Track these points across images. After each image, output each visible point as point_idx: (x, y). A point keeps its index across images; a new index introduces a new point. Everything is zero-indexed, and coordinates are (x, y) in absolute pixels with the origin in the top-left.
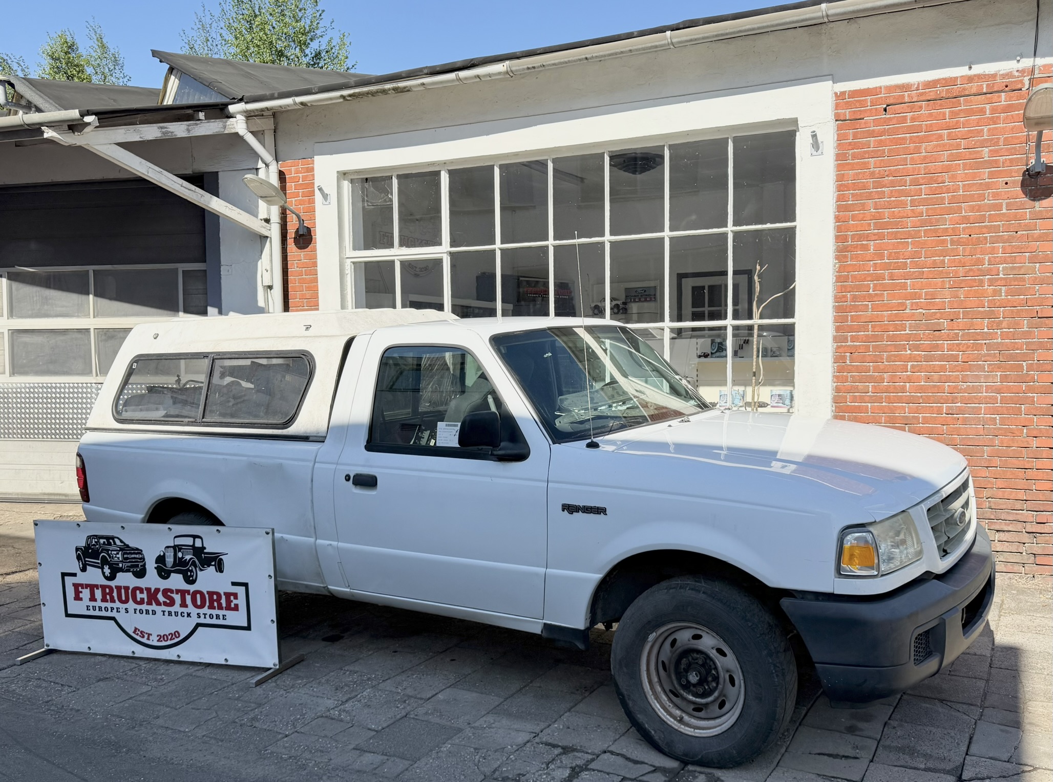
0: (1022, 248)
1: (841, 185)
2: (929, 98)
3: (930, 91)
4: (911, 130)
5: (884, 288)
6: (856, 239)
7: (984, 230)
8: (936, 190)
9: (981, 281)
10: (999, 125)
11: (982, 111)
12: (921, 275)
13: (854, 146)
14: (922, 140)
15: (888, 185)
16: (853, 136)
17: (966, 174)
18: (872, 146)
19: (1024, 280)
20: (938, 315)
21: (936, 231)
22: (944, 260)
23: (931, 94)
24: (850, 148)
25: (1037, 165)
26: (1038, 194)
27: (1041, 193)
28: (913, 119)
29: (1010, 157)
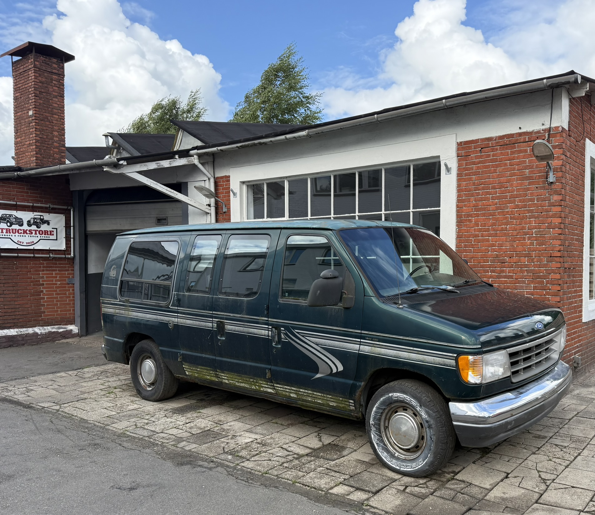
0: (544, 221)
1: (459, 189)
2: (501, 144)
3: (501, 141)
4: (492, 161)
5: (479, 241)
6: (466, 217)
7: (526, 212)
8: (503, 191)
9: (524, 238)
10: (533, 158)
11: (526, 151)
12: (496, 235)
13: (466, 169)
14: (497, 166)
15: (481, 189)
16: (466, 165)
17: (518, 183)
18: (474, 169)
19: (544, 237)
20: (504, 255)
21: (503, 212)
22: (507, 227)
23: (502, 142)
24: (464, 170)
25: (551, 178)
26: (552, 193)
27: (553, 193)
28: (493, 155)
29: (539, 174)
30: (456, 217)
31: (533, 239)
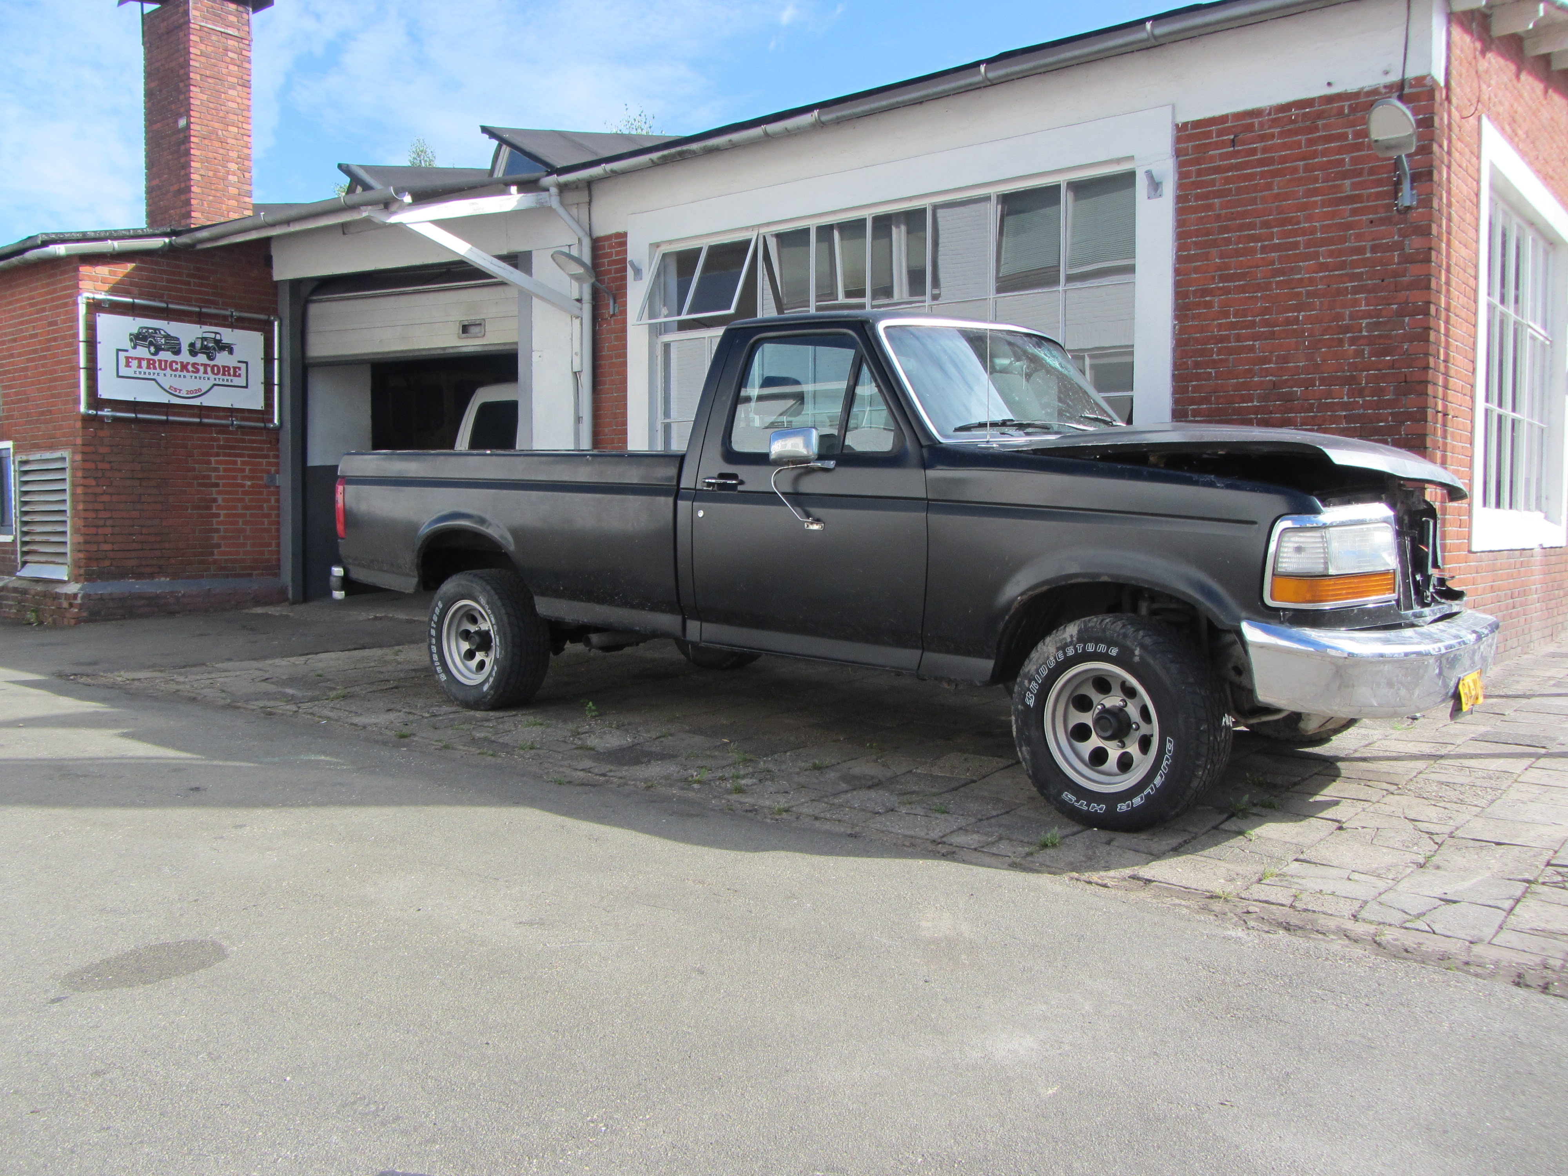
0: (1389, 299)
1: (1181, 232)
2: (1282, 124)
3: (1284, 116)
4: (1261, 163)
5: (1230, 351)
6: (1199, 295)
7: (1345, 279)
8: (1289, 233)
9: (1341, 340)
10: (1363, 153)
11: (1344, 137)
12: (1272, 335)
13: (1199, 185)
14: (1274, 175)
15: (1236, 230)
16: (1198, 174)
17: (1324, 212)
18: (1217, 184)
19: (1388, 337)
20: (1290, 383)
21: (1289, 282)
22: (1298, 317)
23: (1285, 119)
24: (1192, 187)
25: (1408, 197)
26: (1409, 233)
27: (1413, 232)
28: (1265, 151)
29: (1376, 190)
30: (1173, 297)
31: (1362, 341)
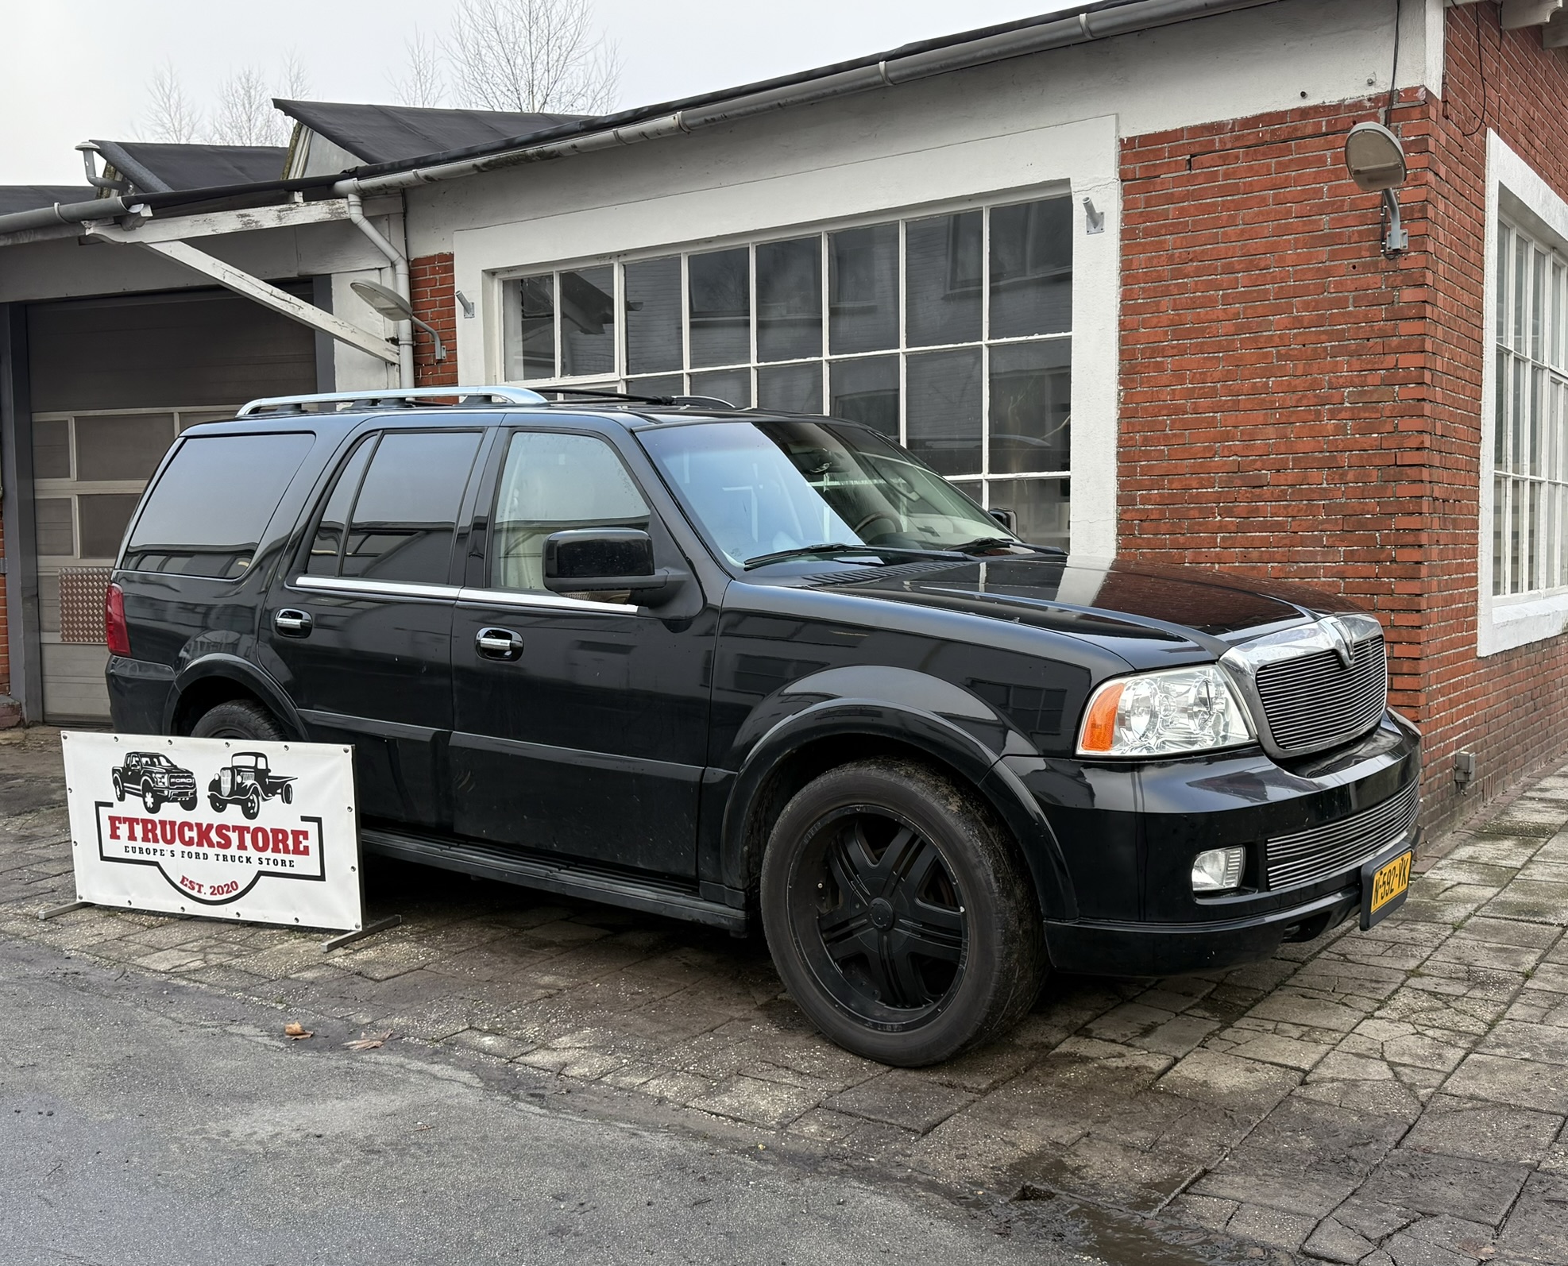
0: (1375, 363)
1: (1128, 276)
2: (1248, 143)
3: (1249, 134)
4: (1223, 191)
5: (1186, 425)
6: (1148, 355)
7: (1323, 337)
8: (1257, 279)
9: (1318, 414)
10: (1344, 181)
11: (1321, 161)
12: (1236, 406)
13: (1147, 217)
14: (1238, 206)
15: (1192, 274)
16: (1146, 203)
17: (1300, 254)
18: (1170, 217)
19: (1376, 410)
20: (1258, 465)
21: (1255, 340)
22: (1267, 383)
23: (1251, 137)
24: (1141, 220)
25: (1398, 238)
26: (1398, 282)
27: (1402, 281)
28: (1227, 176)
29: (1359, 228)
30: (1118, 358)
31: (1343, 415)
